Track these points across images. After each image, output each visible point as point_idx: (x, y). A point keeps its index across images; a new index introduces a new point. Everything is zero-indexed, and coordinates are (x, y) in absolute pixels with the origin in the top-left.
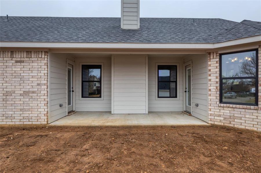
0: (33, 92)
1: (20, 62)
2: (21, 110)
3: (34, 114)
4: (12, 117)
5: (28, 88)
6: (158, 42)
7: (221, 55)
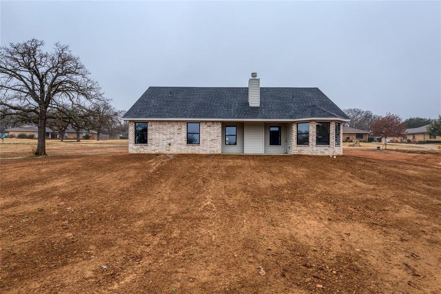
0: (215, 140)
1: (210, 126)
2: (210, 147)
3: (216, 149)
4: (206, 150)
5: (213, 138)
6: (270, 118)
7: (297, 124)
